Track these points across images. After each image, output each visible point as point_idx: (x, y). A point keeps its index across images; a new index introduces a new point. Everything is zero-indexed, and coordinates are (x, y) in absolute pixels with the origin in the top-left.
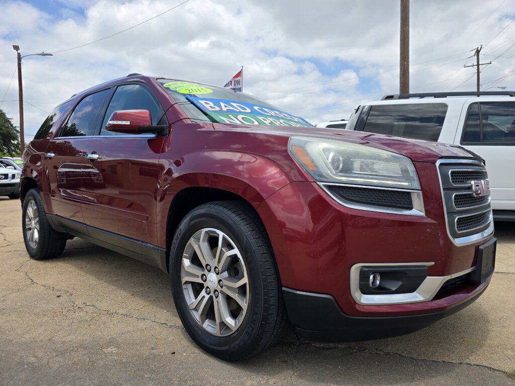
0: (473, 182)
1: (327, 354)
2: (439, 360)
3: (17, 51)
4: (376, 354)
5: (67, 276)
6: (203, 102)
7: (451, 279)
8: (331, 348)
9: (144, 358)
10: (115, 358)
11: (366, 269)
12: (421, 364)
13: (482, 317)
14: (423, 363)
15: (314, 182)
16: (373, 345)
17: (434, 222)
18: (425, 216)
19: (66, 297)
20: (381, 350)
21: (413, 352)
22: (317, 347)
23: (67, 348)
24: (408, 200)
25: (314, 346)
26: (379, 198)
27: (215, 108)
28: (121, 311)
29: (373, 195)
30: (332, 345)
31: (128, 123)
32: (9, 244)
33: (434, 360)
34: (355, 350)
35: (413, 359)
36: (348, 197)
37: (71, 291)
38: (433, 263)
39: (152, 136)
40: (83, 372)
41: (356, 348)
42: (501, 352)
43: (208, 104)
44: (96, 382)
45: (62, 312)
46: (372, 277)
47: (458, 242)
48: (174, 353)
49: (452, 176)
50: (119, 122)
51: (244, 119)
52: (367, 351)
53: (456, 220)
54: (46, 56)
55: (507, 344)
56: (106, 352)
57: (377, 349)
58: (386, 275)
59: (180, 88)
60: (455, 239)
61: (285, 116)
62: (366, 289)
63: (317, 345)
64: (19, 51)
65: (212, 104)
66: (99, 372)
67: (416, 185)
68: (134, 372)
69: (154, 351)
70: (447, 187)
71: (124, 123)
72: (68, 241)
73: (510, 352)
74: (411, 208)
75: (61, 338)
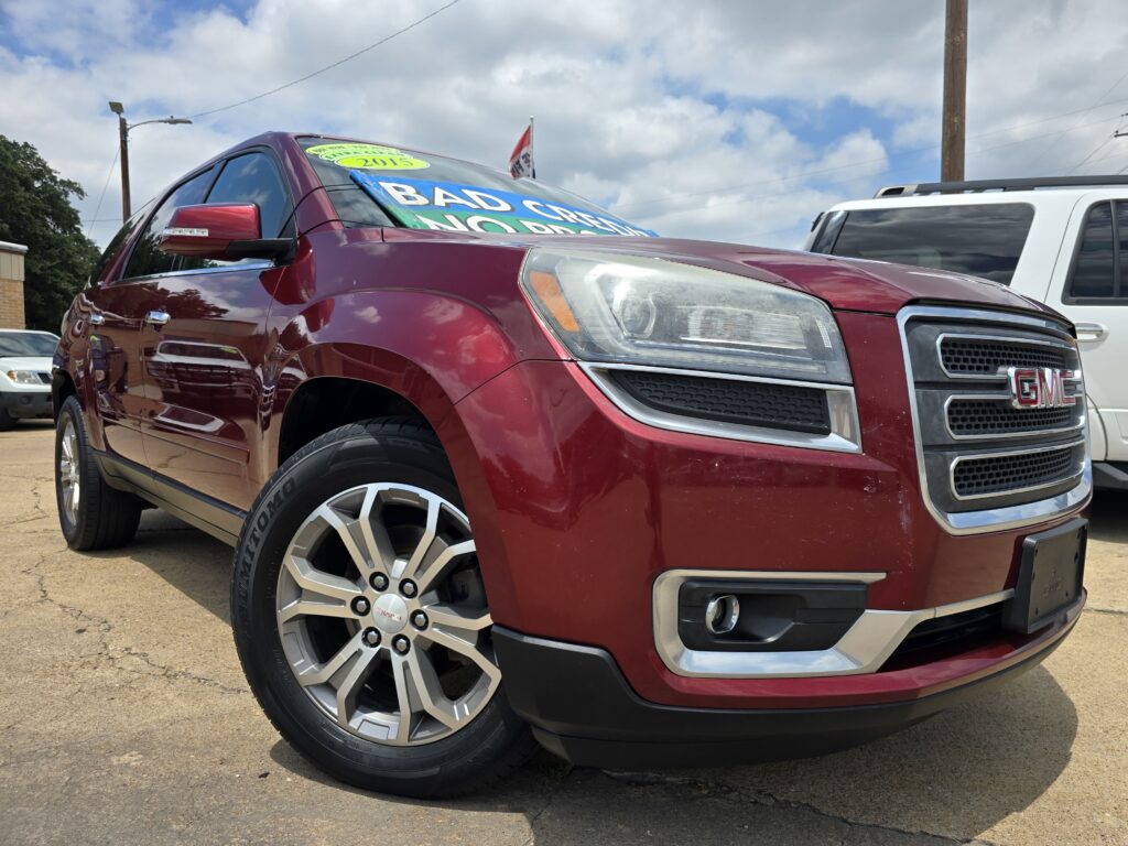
0: (1012, 371)
1: (632, 796)
2: (913, 830)
3: (118, 113)
4: (755, 802)
5: (121, 588)
6: (389, 187)
7: (935, 619)
8: (649, 783)
9: (192, 783)
10: (127, 778)
11: (697, 585)
12: (863, 837)
13: (1061, 723)
14: (867, 835)
15: (572, 361)
16: (756, 780)
17: (888, 468)
18: (860, 452)
19: (96, 634)
20: (770, 795)
21: (851, 803)
22: (613, 778)
23: (37, 748)
24: (815, 410)
25: (608, 776)
26: (738, 403)
27: (415, 199)
28: (197, 671)
29: (720, 395)
30: (651, 775)
31: (205, 233)
32: (40, 515)
33: (899, 827)
34: (705, 792)
35: (845, 821)
36: (656, 401)
37: (112, 621)
38: (882, 576)
39: (266, 265)
40: (41, 809)
41: (711, 784)
42: (1083, 818)
43: (403, 190)
44: (56, 834)
45: (69, 667)
46: (712, 606)
47: (956, 524)
48: (265, 775)
49: (943, 352)
50: (186, 232)
51: (484, 225)
52: (733, 796)
53: (953, 466)
54: (179, 125)
55: (1106, 796)
56: (115, 763)
57: (760, 792)
58: (756, 601)
59: (341, 157)
60: (950, 516)
61: (604, 225)
62: (695, 638)
63: (615, 774)
64: (123, 116)
65: (410, 191)
66: (76, 809)
67: (841, 370)
68: (153, 816)
69: (223, 768)
70: (928, 379)
71: (197, 232)
72: (145, 513)
73: (1109, 819)
74: (826, 432)
75: (35, 727)
